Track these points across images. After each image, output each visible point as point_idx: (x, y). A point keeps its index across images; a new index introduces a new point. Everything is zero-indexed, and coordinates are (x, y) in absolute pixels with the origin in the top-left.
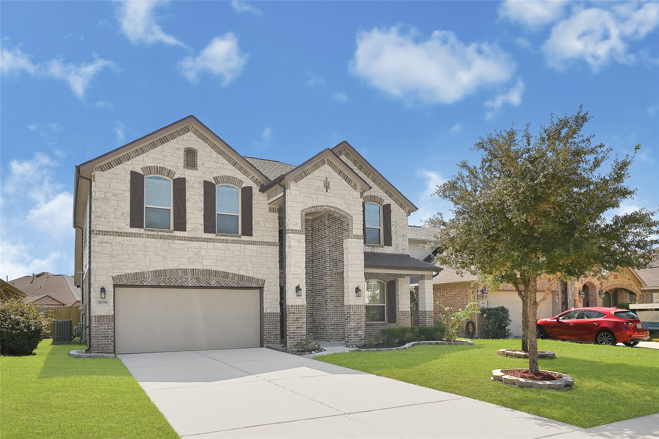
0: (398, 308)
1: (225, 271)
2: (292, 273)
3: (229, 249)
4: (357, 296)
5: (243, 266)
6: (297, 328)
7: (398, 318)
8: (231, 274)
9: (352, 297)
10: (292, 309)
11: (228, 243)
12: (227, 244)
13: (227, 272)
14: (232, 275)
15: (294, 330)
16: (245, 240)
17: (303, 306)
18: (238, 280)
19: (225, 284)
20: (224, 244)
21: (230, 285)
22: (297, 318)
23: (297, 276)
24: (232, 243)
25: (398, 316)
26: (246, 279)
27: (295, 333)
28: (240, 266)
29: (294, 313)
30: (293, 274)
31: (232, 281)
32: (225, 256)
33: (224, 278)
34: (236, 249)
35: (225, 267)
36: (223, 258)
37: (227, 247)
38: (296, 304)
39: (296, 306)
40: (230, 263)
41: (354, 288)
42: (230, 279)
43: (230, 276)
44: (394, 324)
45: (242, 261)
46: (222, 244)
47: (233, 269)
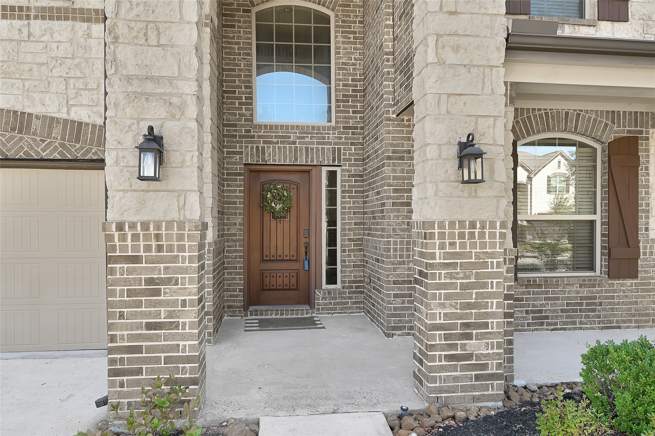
0: (647, 229)
1: (19, 108)
2: (125, 72)
3: (32, 38)
4: (464, 182)
5: (82, 92)
6: (149, 327)
7: (645, 260)
8: (38, 117)
9: (442, 186)
10: (123, 238)
11: (28, 17)
12: (26, 22)
13: (28, 110)
14: (44, 123)
15: (132, 338)
16: (90, 7)
17: (181, 225)
18: (63, 139)
19: (18, 151)
20: (17, 23)
21: (37, 152)
22: (150, 281)
23: (149, 87)
24: (43, 18)
25: (645, 254)
26: (93, 133)
27: (138, 349)
28: (71, 93)
29: (136, 259)
30: (129, 79)
31: (43, 141)
32: (20, 61)
33: (13, 130)
34: (57, 37)
35: (20, 97)
36: (13, 69)
37: (25, 31)
38: (145, 218)
39: (145, 226)
40: (37, 83)
41: (449, 143)
42: (34, 134)
43: (36, 124)
44: (628, 282)
45: (79, 74)
46: (9, 21)
47: (47, 102)
